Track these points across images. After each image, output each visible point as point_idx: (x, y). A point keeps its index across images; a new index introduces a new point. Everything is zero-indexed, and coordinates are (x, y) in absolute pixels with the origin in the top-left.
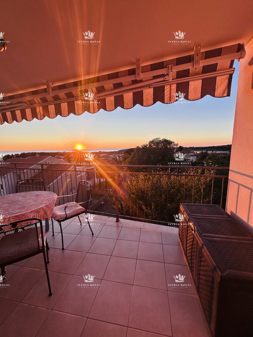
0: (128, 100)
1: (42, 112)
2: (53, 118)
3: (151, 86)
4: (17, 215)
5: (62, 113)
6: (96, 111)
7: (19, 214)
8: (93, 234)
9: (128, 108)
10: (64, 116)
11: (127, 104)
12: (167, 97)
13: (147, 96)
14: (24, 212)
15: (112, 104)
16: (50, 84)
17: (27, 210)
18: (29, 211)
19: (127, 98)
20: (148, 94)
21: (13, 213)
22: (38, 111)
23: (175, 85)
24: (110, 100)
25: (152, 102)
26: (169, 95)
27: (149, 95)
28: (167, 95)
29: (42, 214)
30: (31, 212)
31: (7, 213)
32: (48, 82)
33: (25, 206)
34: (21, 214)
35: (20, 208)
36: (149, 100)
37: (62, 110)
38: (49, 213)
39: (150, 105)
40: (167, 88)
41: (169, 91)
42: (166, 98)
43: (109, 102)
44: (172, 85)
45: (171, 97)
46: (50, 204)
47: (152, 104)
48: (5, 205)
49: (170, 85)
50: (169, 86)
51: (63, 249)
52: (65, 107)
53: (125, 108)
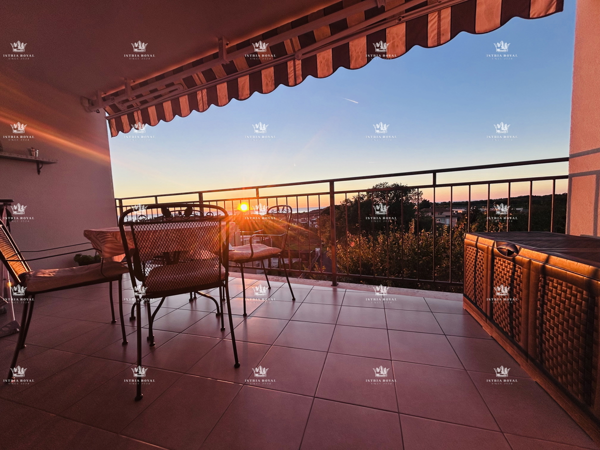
0: (358, 53)
1: (205, 98)
2: (224, 105)
3: (402, 20)
5: (240, 93)
6: (300, 81)
8: (294, 299)
9: (358, 66)
10: (243, 98)
11: (356, 60)
12: (432, 35)
13: (393, 39)
15: (328, 65)
19: (355, 50)
20: (395, 36)
22: (199, 97)
23: (449, 10)
24: (324, 59)
25: (404, 49)
26: (436, 32)
27: (398, 37)
28: (433, 31)
36: (397, 46)
37: (240, 89)
39: (399, 55)
40: (433, 17)
41: (436, 24)
42: (430, 36)
43: (324, 61)
44: (442, 11)
45: (440, 35)
47: (403, 53)
49: (439, 11)
50: (437, 14)
51: (245, 315)
52: (245, 83)
53: (351, 67)
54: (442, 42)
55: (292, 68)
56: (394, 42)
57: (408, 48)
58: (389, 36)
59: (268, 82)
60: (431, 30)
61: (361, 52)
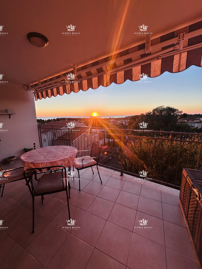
0: (136, 73)
1: (69, 88)
2: (77, 92)
3: (159, 58)
4: (51, 161)
5: (83, 88)
6: (109, 85)
7: (53, 161)
8: (102, 183)
9: (136, 80)
10: (85, 90)
11: (135, 76)
12: (176, 66)
13: (155, 67)
14: (55, 159)
15: (122, 78)
16: (76, 66)
17: (57, 159)
18: (58, 160)
19: (135, 72)
20: (156, 66)
21: (49, 160)
22: (67, 87)
23: (186, 53)
24: (120, 75)
25: (160, 73)
26: (178, 65)
28: (176, 64)
29: (67, 163)
30: (60, 160)
31: (45, 159)
32: (74, 65)
33: (56, 156)
34: (54, 161)
35: (53, 157)
36: (156, 71)
37: (83, 86)
38: (71, 163)
39: (157, 76)
40: (177, 57)
41: (178, 60)
42: (175, 67)
43: (120, 76)
44: (182, 54)
45: (180, 66)
46: (72, 156)
47: (159, 75)
48: (45, 154)
49: (181, 54)
50: (179, 55)
51: (80, 190)
52: (85, 83)
53: (133, 80)
54: (180, 71)
55: (106, 78)
56: (155, 69)
57: (162, 73)
58: (152, 65)
59: (95, 84)
60: (176, 63)
61: (138, 73)
